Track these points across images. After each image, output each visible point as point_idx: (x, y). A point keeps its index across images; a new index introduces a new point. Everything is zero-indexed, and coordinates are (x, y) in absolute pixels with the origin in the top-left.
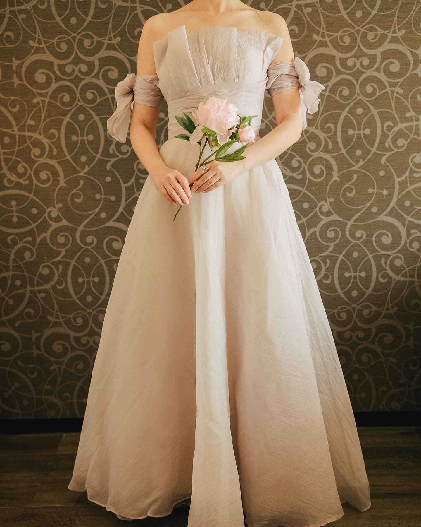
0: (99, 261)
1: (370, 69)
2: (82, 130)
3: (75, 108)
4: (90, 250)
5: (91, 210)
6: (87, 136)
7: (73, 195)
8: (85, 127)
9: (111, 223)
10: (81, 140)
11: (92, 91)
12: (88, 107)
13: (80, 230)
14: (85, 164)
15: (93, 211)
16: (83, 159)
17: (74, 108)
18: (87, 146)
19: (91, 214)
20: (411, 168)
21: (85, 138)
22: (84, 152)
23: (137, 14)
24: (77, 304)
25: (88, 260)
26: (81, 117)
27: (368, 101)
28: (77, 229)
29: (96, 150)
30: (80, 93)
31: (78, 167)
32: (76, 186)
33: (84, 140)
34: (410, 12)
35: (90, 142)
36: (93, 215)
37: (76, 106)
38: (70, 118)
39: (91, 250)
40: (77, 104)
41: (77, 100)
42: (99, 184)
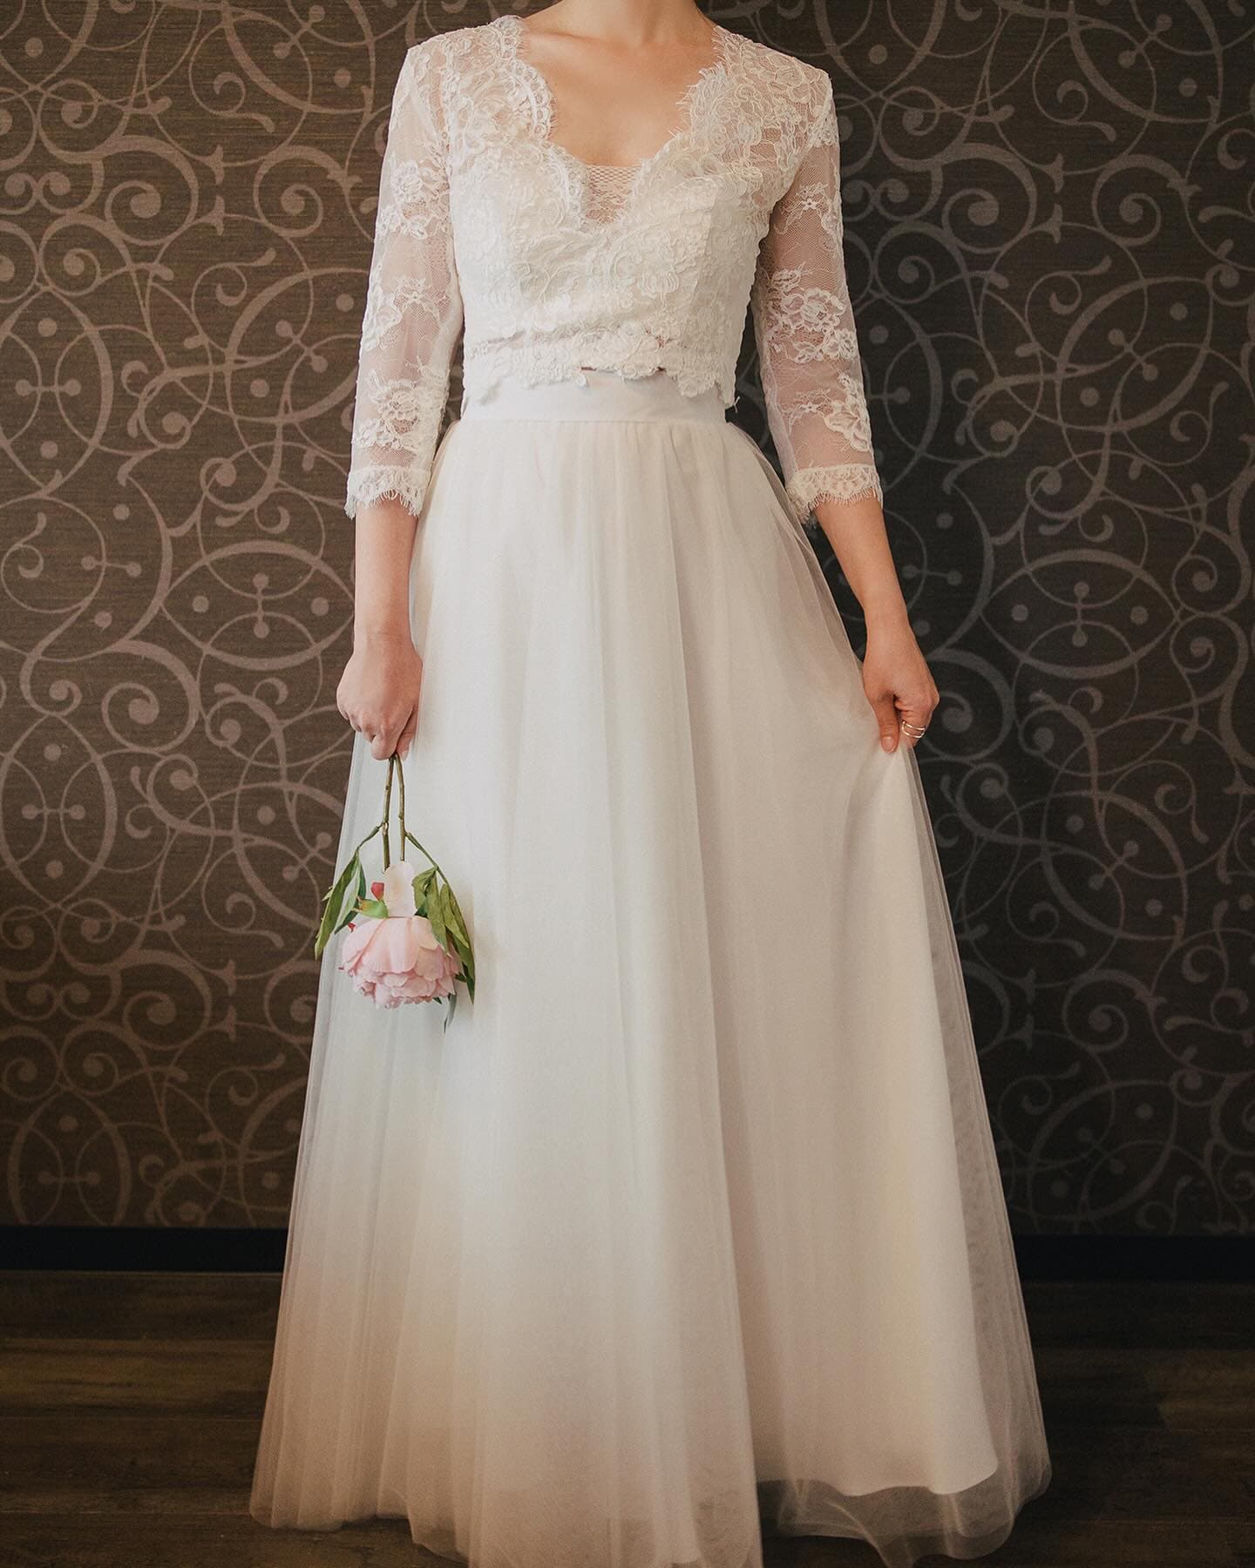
0: (88, 756)
1: (909, 214)
2: (48, 366)
3: (30, 301)
4: (60, 723)
5: (67, 603)
6: (61, 383)
7: (15, 554)
8: (58, 357)
9: (123, 645)
10: (44, 394)
11: (82, 251)
12: (69, 298)
13: (33, 662)
14: (53, 465)
15: (74, 607)
16: (49, 450)
17: (26, 298)
18: (63, 413)
19: (67, 615)
20: (1031, 508)
21: (56, 389)
22: (51, 429)
23: (221, 33)
24: (19, 883)
25: (53, 752)
26: (47, 327)
27: (905, 307)
28: (23, 659)
29: (89, 425)
30: (46, 258)
31: (33, 474)
32: (23, 532)
33: (52, 395)
34: (1029, 56)
35: (70, 402)
36: (73, 618)
37: (31, 293)
38: (13, 330)
39: (65, 722)
40: (36, 289)
41: (36, 276)
42: (94, 525)
